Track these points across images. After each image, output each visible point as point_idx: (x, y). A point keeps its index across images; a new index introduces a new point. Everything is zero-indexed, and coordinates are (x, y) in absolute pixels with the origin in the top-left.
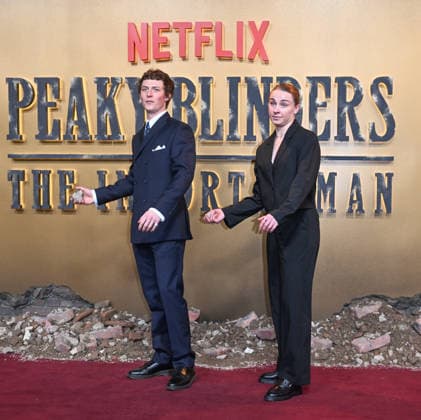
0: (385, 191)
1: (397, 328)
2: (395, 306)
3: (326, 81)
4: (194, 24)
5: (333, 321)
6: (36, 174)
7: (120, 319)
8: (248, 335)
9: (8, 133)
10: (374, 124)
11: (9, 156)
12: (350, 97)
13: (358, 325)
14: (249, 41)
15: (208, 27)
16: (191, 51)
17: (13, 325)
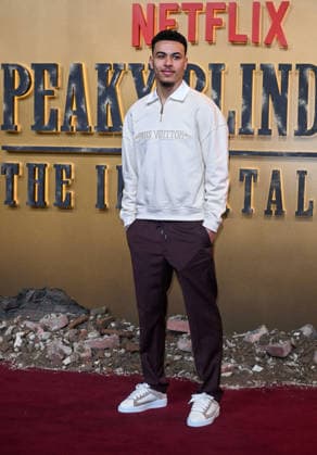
6: (32, 169)
7: (117, 328)
8: (258, 351)
9: (2, 123)
11: (4, 148)
14: (266, 24)
15: (221, 8)
16: (201, 34)
17: (4, 329)
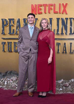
4: (48, 4)
8: (61, 85)
9: (2, 33)
11: (2, 38)
15: (52, 5)
16: (47, 11)
17: (2, 80)
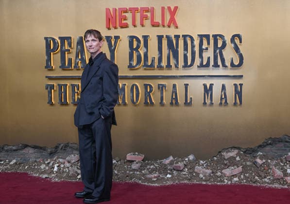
0: (238, 93)
1: (246, 164)
2: (245, 152)
3: (207, 37)
4: (139, 8)
5: (213, 160)
6: (60, 86)
8: (169, 168)
9: (45, 65)
10: (232, 58)
11: (46, 77)
12: (220, 45)
13: (225, 162)
14: (168, 17)
16: (138, 22)
17: (49, 163)
